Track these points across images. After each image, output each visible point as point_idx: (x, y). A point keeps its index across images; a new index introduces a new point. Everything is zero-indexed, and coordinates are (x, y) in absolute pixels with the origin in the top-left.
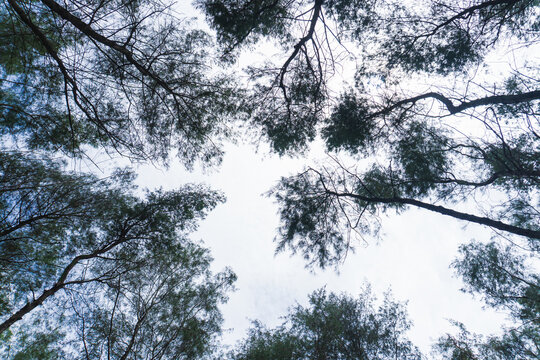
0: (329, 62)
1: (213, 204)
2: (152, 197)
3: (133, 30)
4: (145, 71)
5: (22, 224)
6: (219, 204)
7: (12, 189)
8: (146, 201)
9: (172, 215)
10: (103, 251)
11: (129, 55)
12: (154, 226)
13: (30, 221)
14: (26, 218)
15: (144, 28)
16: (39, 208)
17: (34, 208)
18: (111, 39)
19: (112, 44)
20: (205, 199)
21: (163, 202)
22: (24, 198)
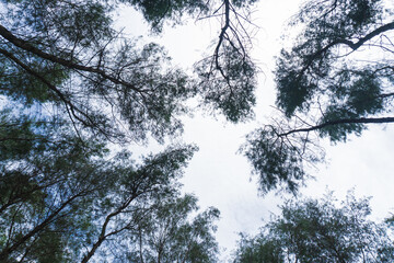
0: (246, 39)
1: (191, 154)
2: (147, 161)
3: (101, 55)
4: (117, 82)
5: (64, 205)
6: (195, 153)
7: (52, 184)
8: (144, 164)
9: (164, 170)
10: (124, 207)
11: (103, 73)
12: (153, 180)
13: (69, 201)
14: (65, 200)
15: (108, 52)
16: (72, 191)
17: (69, 192)
18: (89, 66)
19: (90, 69)
20: (185, 153)
21: (155, 162)
22: (61, 187)
